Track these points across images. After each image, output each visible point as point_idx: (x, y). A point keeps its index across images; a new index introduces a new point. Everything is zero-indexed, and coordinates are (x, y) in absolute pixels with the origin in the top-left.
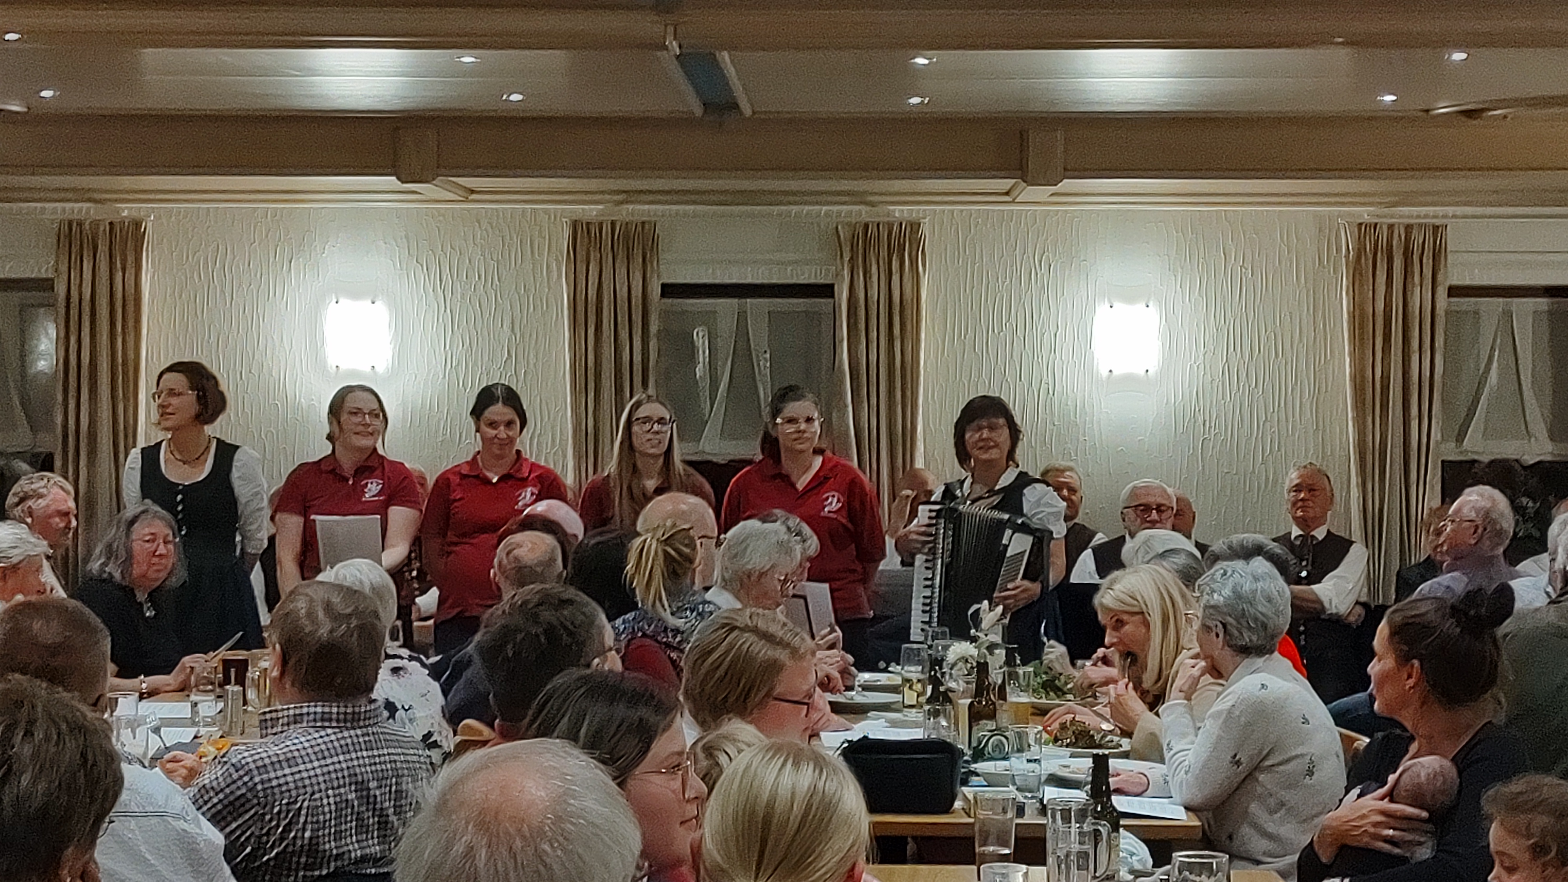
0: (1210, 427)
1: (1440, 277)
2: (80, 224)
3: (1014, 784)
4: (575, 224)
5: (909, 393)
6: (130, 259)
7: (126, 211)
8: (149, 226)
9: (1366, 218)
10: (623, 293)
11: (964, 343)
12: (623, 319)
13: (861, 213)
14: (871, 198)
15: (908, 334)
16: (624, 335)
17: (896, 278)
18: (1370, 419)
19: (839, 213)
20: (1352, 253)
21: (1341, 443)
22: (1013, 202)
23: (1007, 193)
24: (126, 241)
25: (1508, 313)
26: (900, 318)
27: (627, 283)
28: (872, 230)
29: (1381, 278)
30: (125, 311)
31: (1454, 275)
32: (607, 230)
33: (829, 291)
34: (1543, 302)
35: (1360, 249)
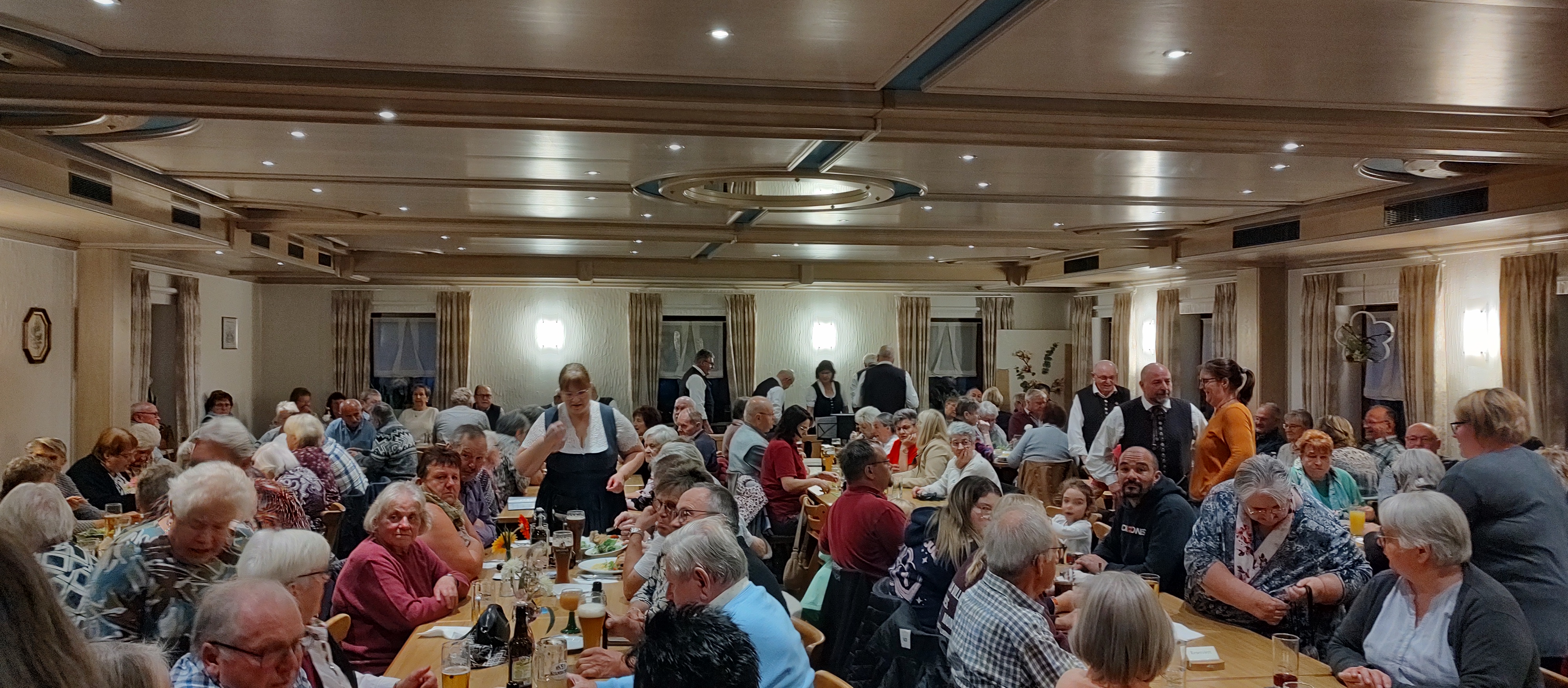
1: (928, 316)
2: (446, 293)
4: (631, 294)
5: (751, 355)
6: (465, 305)
7: (463, 288)
8: (472, 294)
9: (903, 295)
10: (649, 319)
11: (770, 337)
12: (649, 329)
13: (733, 291)
14: (736, 287)
15: (751, 336)
16: (650, 335)
17: (747, 315)
19: (727, 292)
20: (899, 307)
23: (784, 285)
24: (463, 299)
25: (947, 328)
26: (748, 328)
27: (651, 316)
28: (738, 297)
29: (909, 315)
30: (463, 325)
31: (932, 315)
32: (643, 297)
33: (723, 319)
34: (959, 323)
35: (902, 306)
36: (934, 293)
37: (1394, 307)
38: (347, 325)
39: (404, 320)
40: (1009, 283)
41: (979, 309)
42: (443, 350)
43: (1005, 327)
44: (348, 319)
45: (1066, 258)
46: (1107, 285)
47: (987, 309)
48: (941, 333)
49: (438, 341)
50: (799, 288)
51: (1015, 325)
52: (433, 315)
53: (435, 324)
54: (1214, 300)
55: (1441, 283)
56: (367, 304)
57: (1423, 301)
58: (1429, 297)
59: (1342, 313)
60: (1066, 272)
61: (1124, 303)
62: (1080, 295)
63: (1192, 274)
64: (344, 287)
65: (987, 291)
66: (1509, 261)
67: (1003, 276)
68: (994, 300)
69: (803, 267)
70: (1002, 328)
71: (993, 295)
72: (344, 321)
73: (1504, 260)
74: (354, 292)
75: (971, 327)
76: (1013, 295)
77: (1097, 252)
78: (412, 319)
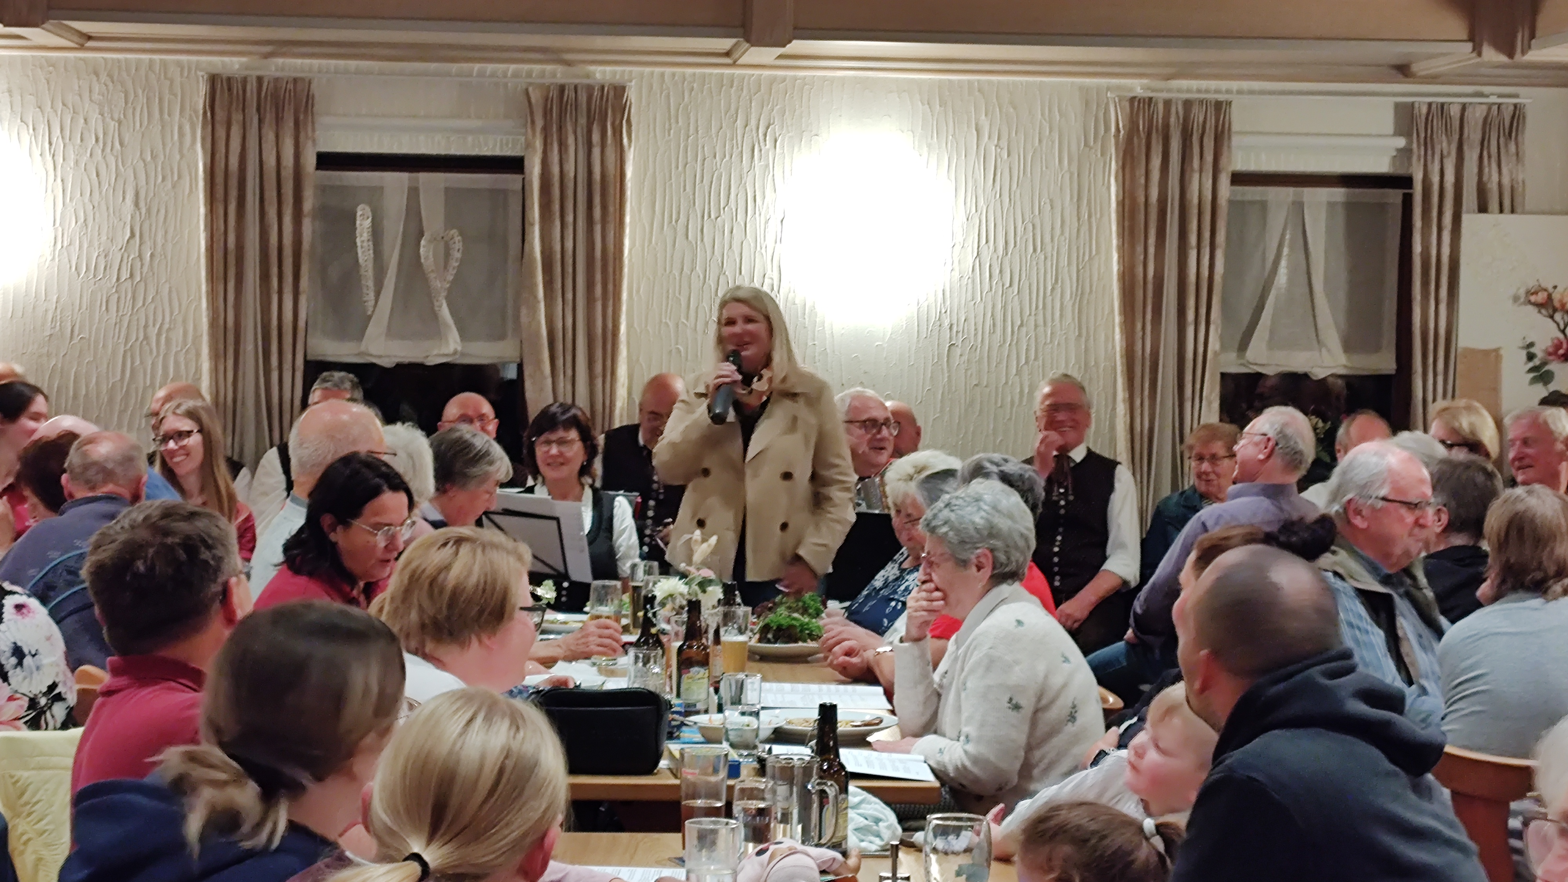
0: (957, 332)
1: (1223, 161)
3: (728, 740)
4: (213, 80)
5: (610, 287)
9: (1139, 92)
10: (270, 161)
11: (675, 230)
12: (271, 194)
13: (556, 73)
14: (569, 57)
15: (611, 218)
16: (272, 213)
17: (596, 152)
18: (1139, 326)
19: (529, 74)
20: (1122, 132)
21: (1106, 351)
22: (734, 64)
23: (727, 54)
25: (1299, 205)
26: (601, 198)
27: (277, 150)
28: (569, 93)
29: (1156, 162)
31: (1239, 160)
32: (252, 86)
33: (515, 165)
34: (1339, 194)
35: (1132, 129)
36: (1245, 85)
41: (1403, 142)
43: (1494, 204)
47: (1428, 143)
51: (1531, 197)
65: (1433, 79)
68: (1455, 111)
70: (1484, 208)
71: (1452, 96)
75: (1376, 205)
76: (1526, 97)
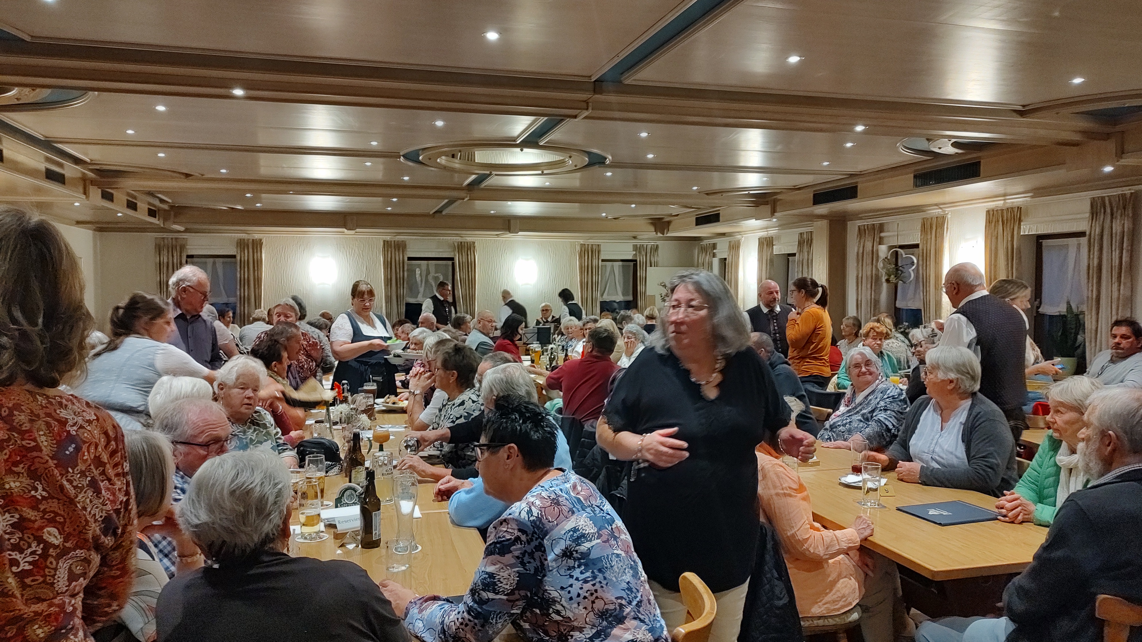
0: (546, 294)
1: (600, 257)
2: (244, 240)
4: (384, 241)
6: (259, 249)
7: (257, 236)
8: (264, 241)
9: (582, 243)
10: (397, 259)
11: (486, 273)
12: (398, 266)
13: (459, 239)
14: (462, 236)
15: (473, 270)
16: (398, 271)
17: (469, 256)
18: (584, 291)
19: (453, 239)
20: (578, 251)
23: (497, 235)
24: (257, 245)
25: (613, 266)
26: (470, 266)
27: (399, 257)
28: (463, 244)
29: (586, 257)
30: (257, 264)
31: (602, 257)
32: (393, 243)
33: (452, 259)
34: (621, 263)
35: (581, 250)
36: (603, 241)
37: (916, 246)
38: (168, 263)
39: (211, 260)
40: (657, 234)
41: (634, 252)
42: (242, 282)
43: (653, 265)
44: (168, 259)
45: (697, 215)
46: (723, 235)
47: (640, 252)
48: (608, 269)
49: (238, 276)
50: (509, 237)
51: (660, 264)
52: (234, 257)
53: (236, 263)
54: (797, 243)
55: (947, 228)
56: (183, 247)
57: (936, 241)
58: (939, 238)
59: (883, 250)
60: (697, 225)
61: (735, 247)
62: (705, 242)
63: (782, 226)
64: (165, 235)
65: (641, 240)
66: (991, 213)
67: (652, 229)
68: (645, 246)
69: (512, 222)
70: (651, 266)
71: (645, 243)
72: (165, 260)
73: (988, 212)
74: (172, 238)
75: (629, 266)
76: (659, 243)
77: (719, 210)
78: (217, 259)
